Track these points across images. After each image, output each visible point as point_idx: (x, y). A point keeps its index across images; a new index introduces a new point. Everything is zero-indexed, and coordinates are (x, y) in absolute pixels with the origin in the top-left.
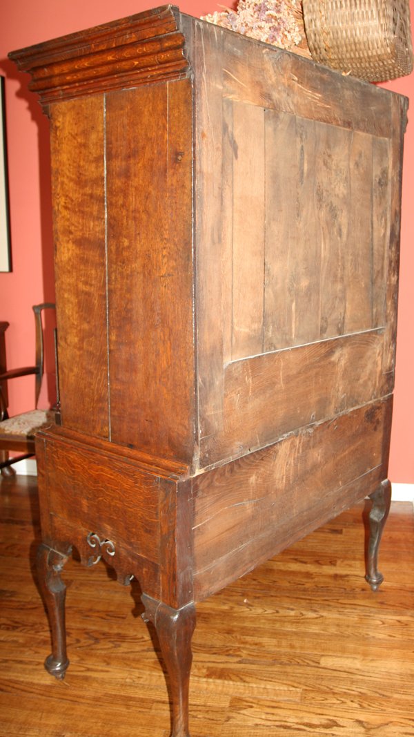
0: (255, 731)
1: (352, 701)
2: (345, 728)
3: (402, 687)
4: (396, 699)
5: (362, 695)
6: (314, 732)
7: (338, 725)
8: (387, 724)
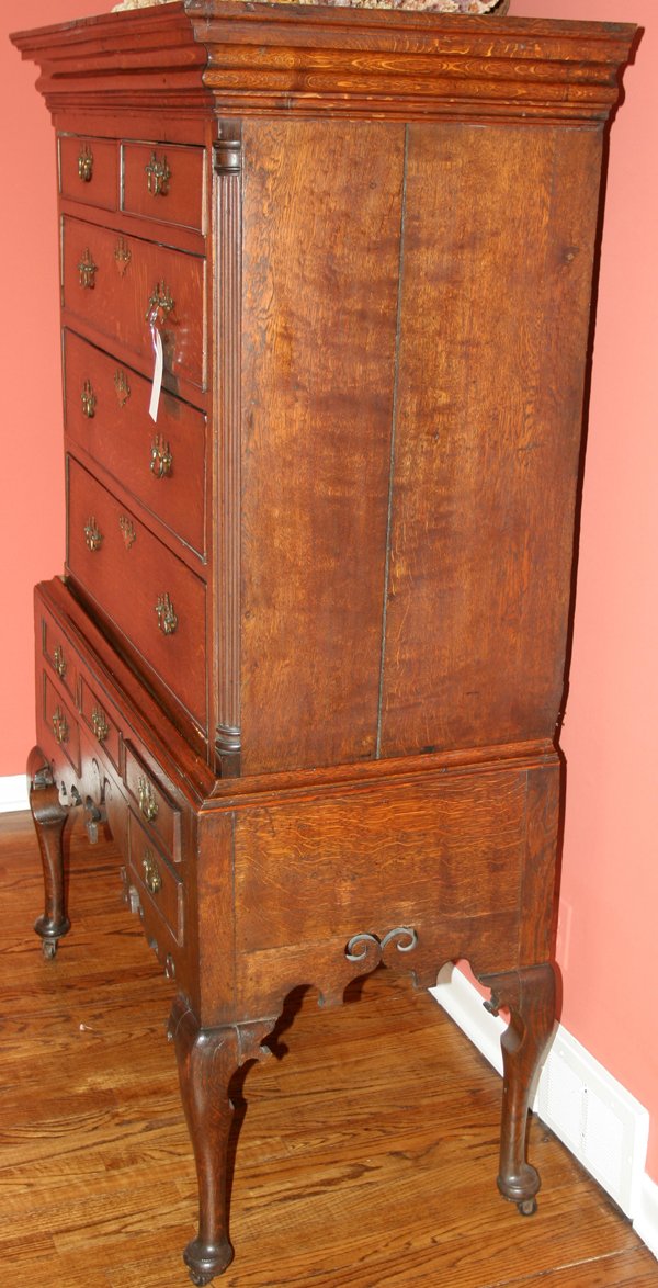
0: (252, 1218)
1: (366, 1129)
2: (382, 1170)
3: (426, 1087)
4: (427, 1106)
5: (375, 1116)
6: (340, 1189)
7: (368, 1169)
8: (437, 1144)
